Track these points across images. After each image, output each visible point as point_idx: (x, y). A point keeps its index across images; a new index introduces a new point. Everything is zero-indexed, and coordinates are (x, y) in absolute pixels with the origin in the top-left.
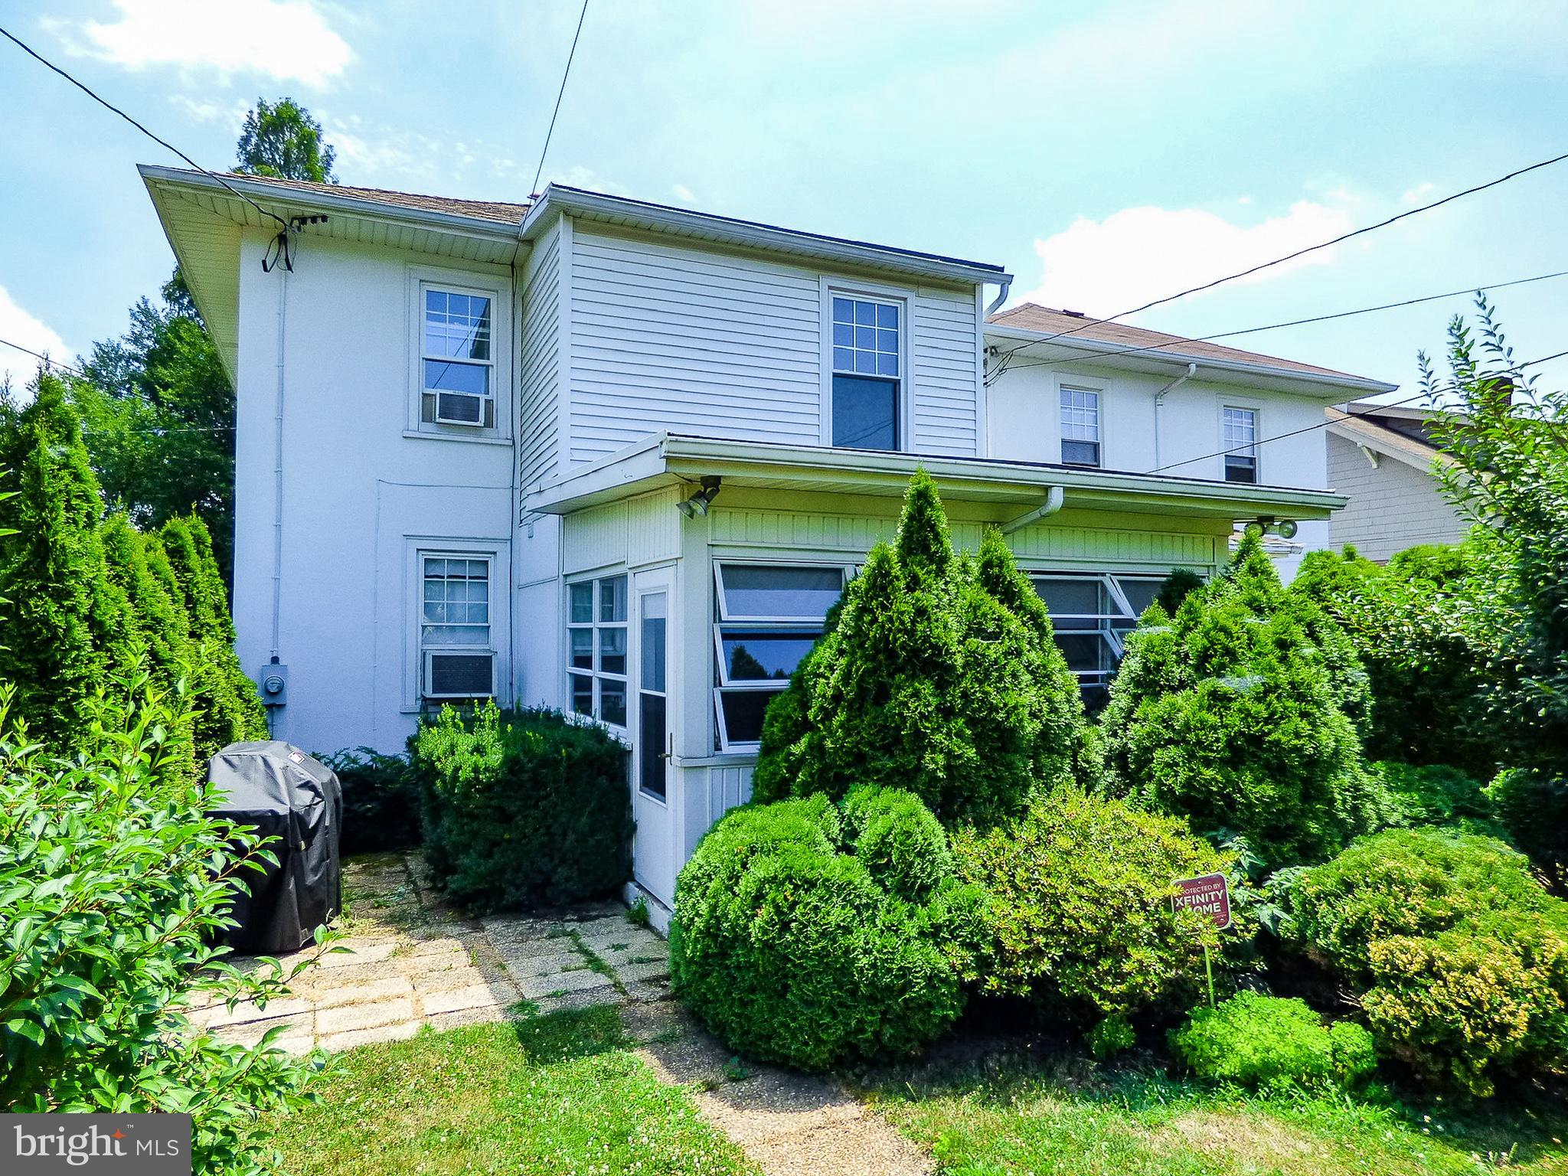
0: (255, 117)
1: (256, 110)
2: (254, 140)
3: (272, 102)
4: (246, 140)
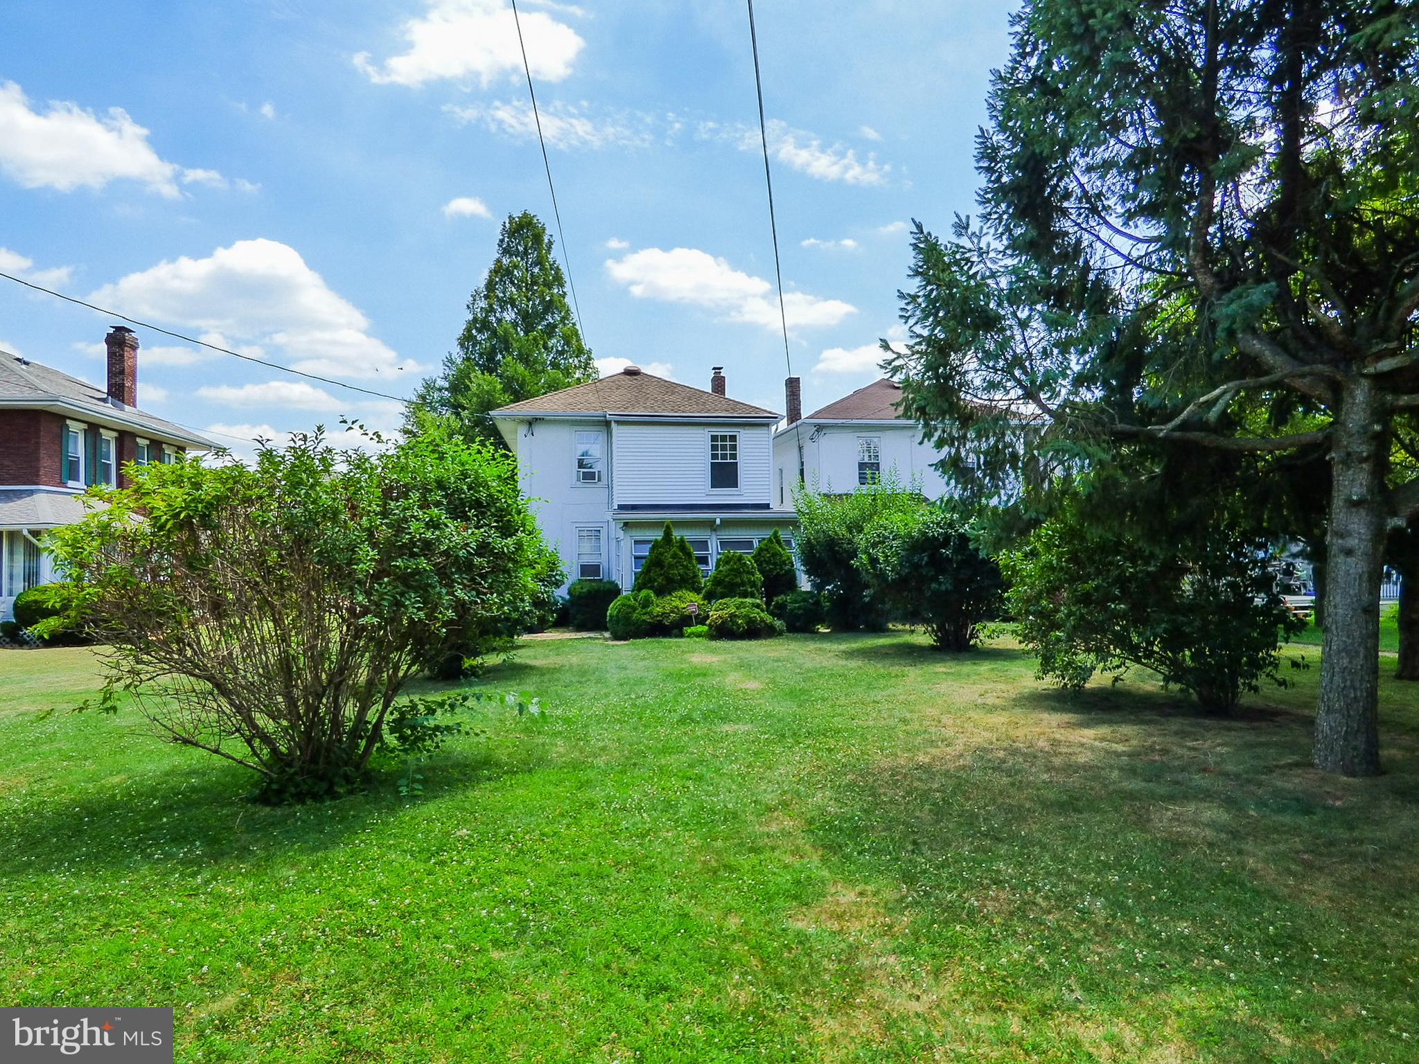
0: (507, 225)
1: (507, 221)
2: (506, 239)
3: (517, 214)
4: (502, 241)
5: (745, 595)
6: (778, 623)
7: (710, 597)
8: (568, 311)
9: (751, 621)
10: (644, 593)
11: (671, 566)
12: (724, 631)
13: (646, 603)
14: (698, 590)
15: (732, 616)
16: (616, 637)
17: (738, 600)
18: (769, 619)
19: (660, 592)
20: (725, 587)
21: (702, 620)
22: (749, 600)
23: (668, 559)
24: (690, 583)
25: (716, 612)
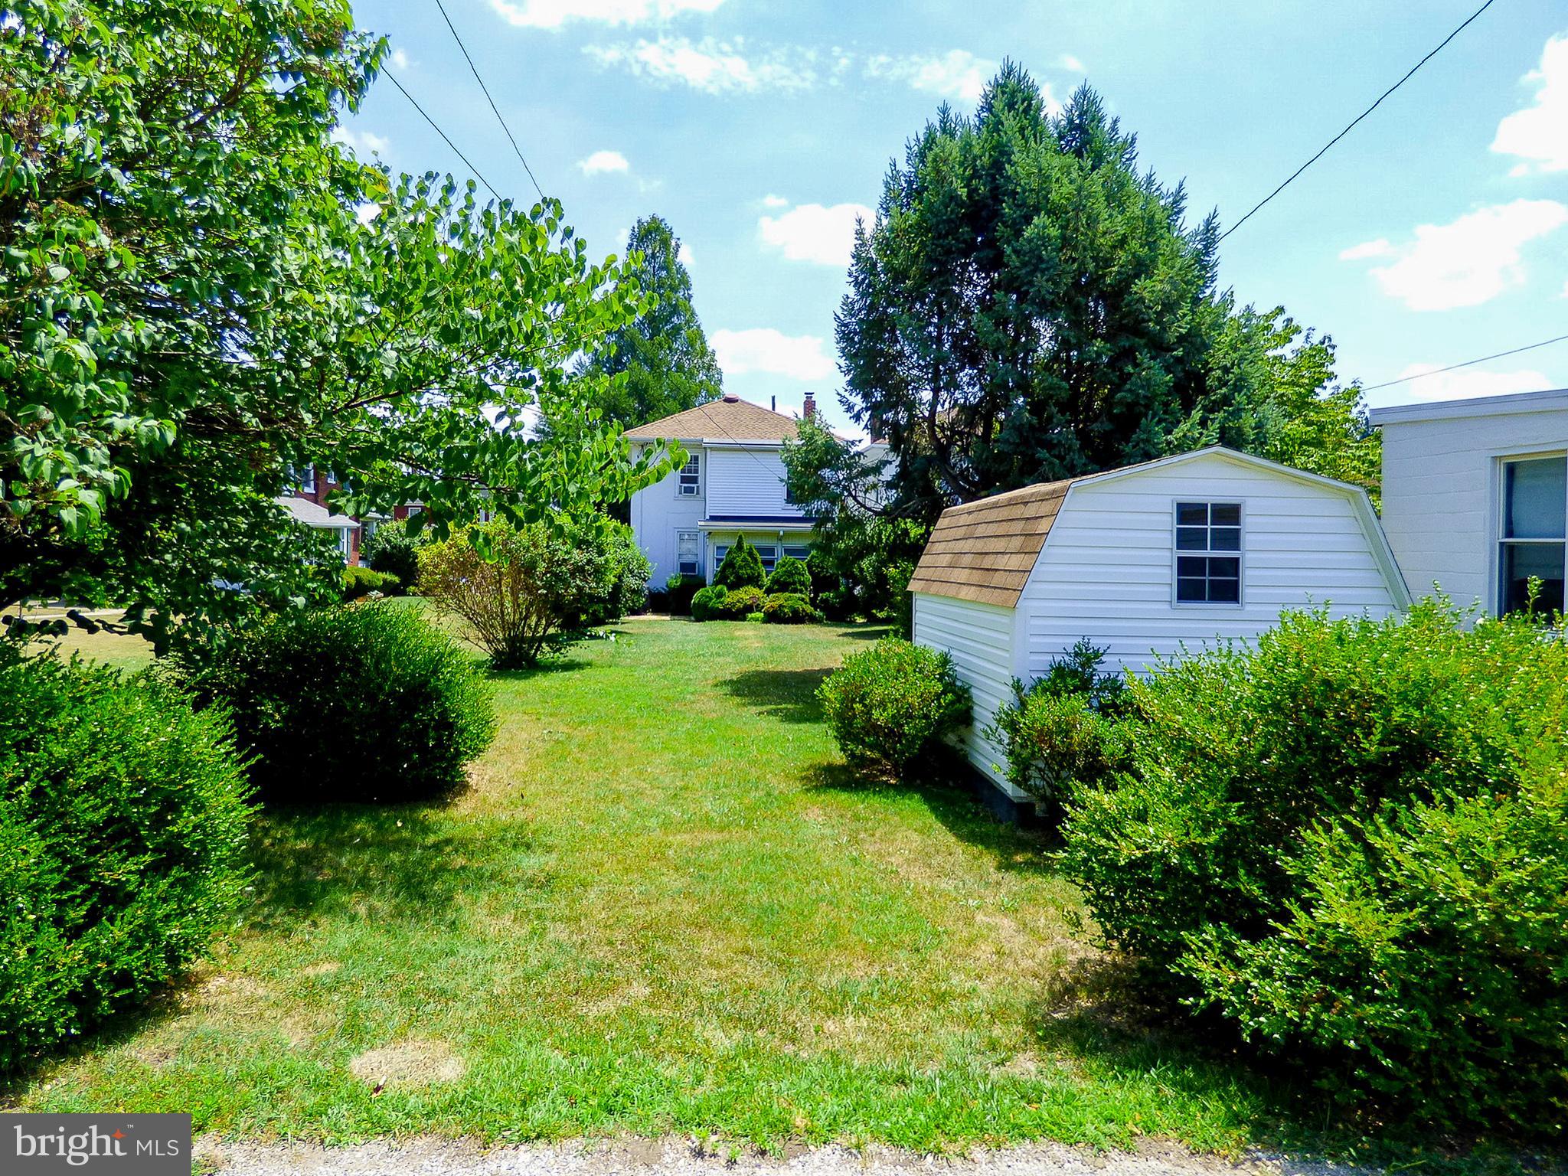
5: (795, 591)
6: (818, 613)
7: (769, 591)
8: (693, 314)
9: (795, 612)
10: (719, 587)
11: (741, 567)
12: (774, 617)
13: (720, 595)
14: (761, 587)
15: (781, 606)
16: (698, 620)
17: (787, 594)
18: (809, 609)
19: (733, 587)
20: (781, 586)
21: (759, 609)
22: (798, 595)
23: (739, 561)
24: (754, 580)
25: (770, 602)
